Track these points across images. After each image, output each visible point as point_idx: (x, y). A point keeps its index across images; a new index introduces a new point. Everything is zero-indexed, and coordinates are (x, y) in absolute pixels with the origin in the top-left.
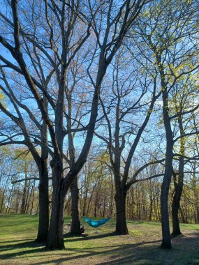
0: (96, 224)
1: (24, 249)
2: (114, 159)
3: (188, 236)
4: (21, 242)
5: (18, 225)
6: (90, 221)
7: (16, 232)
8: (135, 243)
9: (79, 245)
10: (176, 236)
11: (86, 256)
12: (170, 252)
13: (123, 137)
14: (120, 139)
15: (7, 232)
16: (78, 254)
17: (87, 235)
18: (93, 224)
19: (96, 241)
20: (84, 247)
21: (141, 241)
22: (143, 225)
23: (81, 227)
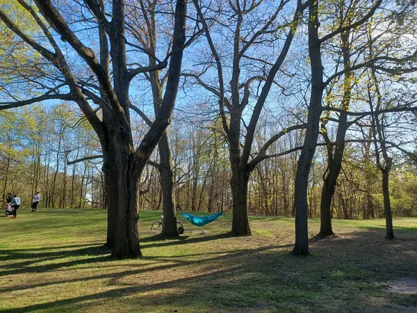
0: (201, 221)
1: (81, 258)
2: (228, 122)
3: (343, 237)
4: (83, 247)
5: (89, 223)
6: (192, 218)
7: (82, 234)
8: (257, 247)
9: (169, 251)
10: (324, 238)
11: (169, 267)
12: (302, 261)
13: (246, 85)
14: (242, 90)
15: (69, 234)
16: (158, 265)
17: (187, 237)
18: (196, 221)
19: (197, 245)
20: (174, 254)
21: (266, 245)
22: (278, 222)
23: (178, 226)
